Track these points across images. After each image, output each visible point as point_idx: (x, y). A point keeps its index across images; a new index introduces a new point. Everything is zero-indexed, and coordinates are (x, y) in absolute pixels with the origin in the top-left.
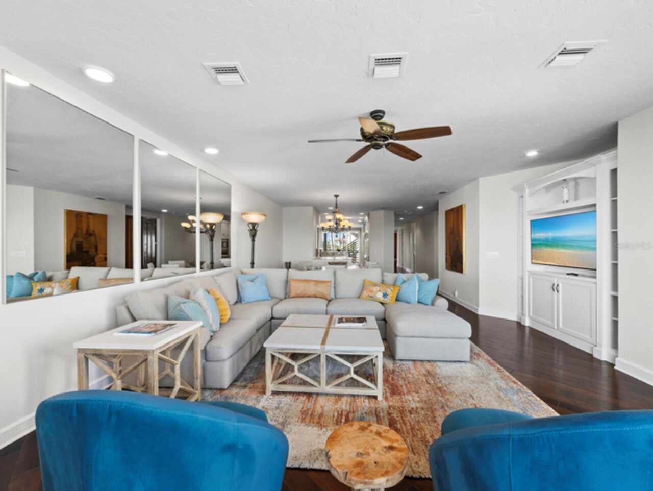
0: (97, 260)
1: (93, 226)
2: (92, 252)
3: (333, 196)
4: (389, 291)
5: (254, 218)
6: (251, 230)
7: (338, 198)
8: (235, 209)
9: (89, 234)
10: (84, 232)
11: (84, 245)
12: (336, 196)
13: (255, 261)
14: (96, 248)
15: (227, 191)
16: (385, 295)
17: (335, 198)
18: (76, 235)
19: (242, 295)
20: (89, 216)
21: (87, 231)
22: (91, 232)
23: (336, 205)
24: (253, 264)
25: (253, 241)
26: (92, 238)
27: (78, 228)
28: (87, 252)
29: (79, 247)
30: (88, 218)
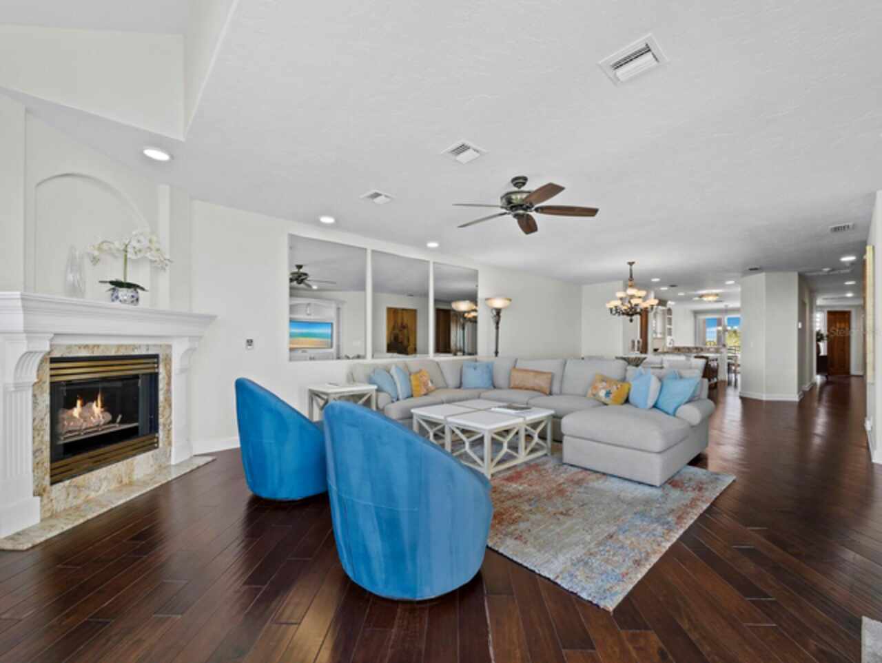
0: (409, 349)
1: (407, 320)
2: (405, 342)
3: (626, 264)
4: (614, 390)
5: (498, 303)
6: (495, 316)
7: (634, 266)
8: (481, 295)
9: (404, 327)
10: (400, 324)
11: (400, 336)
12: (631, 264)
13: (500, 351)
14: (408, 340)
15: (474, 276)
16: (608, 394)
17: (629, 266)
18: (394, 328)
19: (463, 380)
20: (404, 311)
21: (402, 324)
22: (404, 325)
23: (631, 276)
24: (497, 353)
25: (497, 328)
26: (405, 331)
27: (396, 322)
28: (402, 343)
29: (396, 338)
30: (402, 314)
